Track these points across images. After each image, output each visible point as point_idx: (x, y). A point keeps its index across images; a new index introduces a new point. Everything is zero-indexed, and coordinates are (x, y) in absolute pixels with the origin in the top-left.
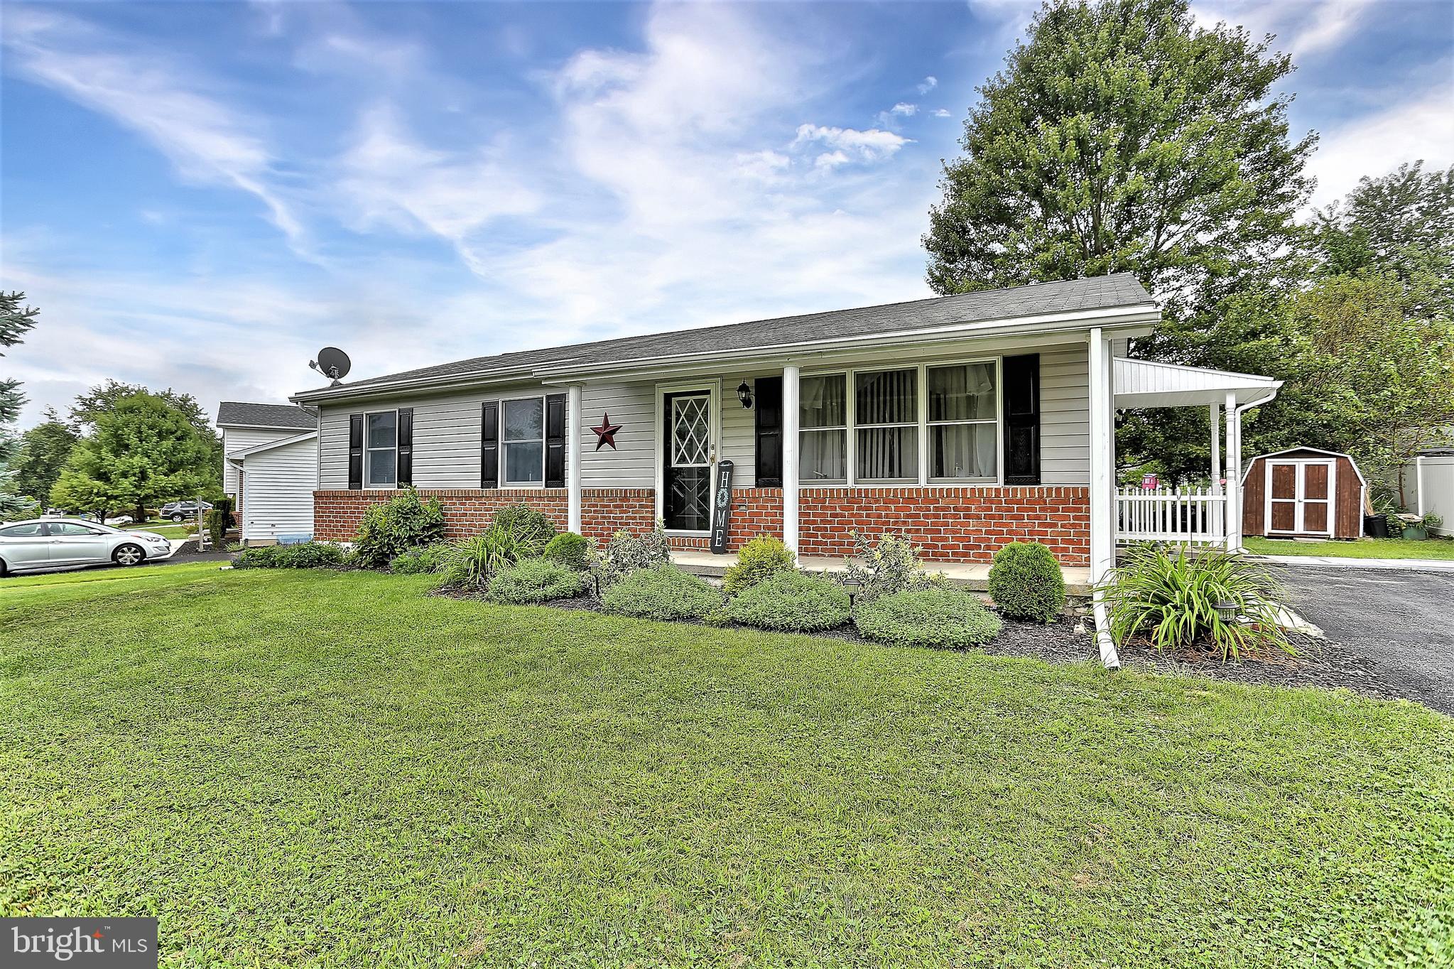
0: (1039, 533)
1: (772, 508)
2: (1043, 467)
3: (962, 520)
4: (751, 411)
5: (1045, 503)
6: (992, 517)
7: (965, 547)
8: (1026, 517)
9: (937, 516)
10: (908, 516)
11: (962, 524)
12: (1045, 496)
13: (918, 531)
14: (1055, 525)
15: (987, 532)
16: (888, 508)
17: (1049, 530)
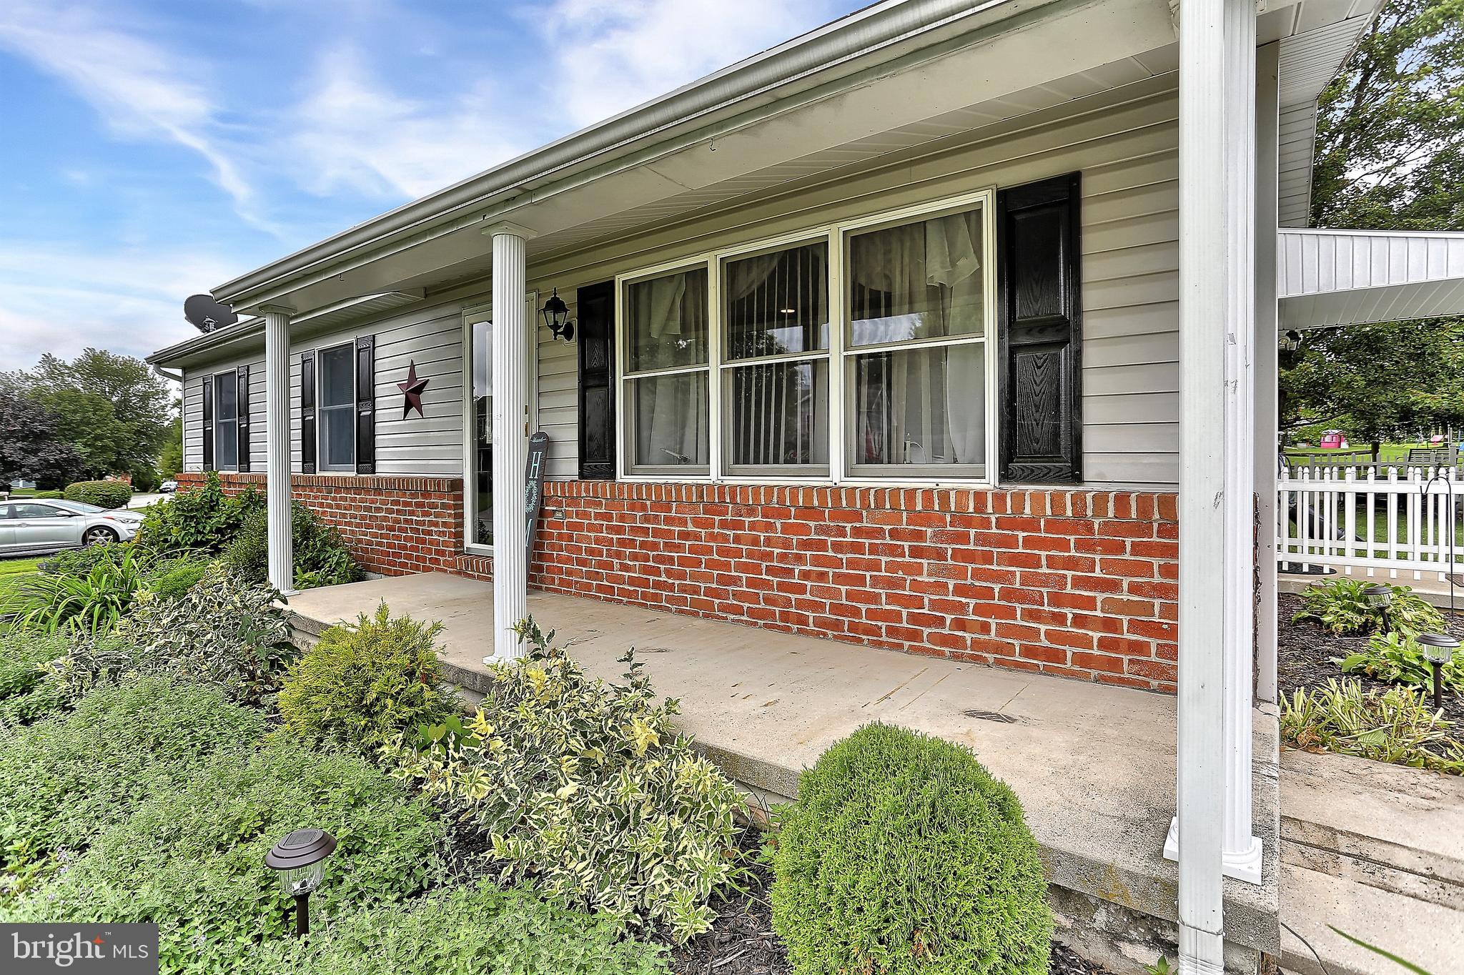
0: (1076, 601)
1: (598, 516)
2: (1091, 441)
3: (907, 559)
4: (572, 346)
5: (1090, 529)
6: (969, 556)
7: (913, 618)
8: (1044, 562)
9: (857, 548)
10: (806, 545)
11: (908, 569)
12: (1089, 513)
13: (822, 576)
14: (1114, 586)
15: (959, 590)
16: (770, 527)
17: (1100, 597)
